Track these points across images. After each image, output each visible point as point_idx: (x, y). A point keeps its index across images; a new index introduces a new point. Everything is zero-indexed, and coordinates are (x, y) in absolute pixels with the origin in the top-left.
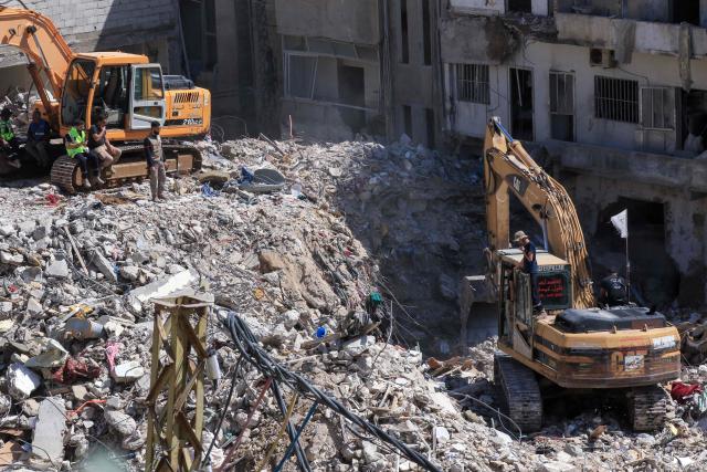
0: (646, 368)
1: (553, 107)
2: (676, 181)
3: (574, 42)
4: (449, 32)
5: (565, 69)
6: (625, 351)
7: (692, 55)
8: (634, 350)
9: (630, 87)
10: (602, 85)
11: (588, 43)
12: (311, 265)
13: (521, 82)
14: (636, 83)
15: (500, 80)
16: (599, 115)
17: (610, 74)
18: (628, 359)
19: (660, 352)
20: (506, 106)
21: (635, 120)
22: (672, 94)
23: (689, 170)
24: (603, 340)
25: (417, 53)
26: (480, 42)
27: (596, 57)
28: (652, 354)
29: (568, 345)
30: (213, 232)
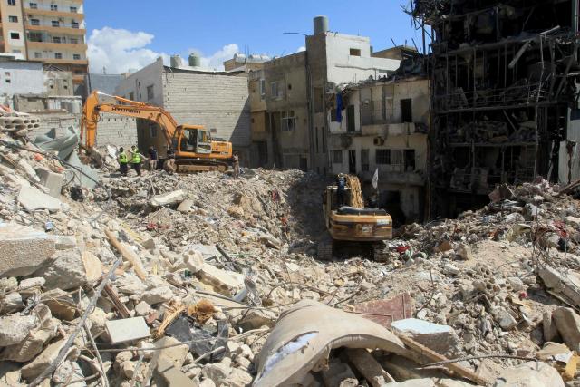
0: (373, 232)
1: (362, 161)
2: (403, 181)
3: (367, 135)
4: (329, 140)
5: (366, 148)
6: (363, 224)
7: (409, 134)
8: (367, 224)
9: (387, 152)
10: (379, 152)
11: (372, 135)
12: (255, 199)
13: (352, 155)
14: (389, 150)
15: (345, 155)
16: (377, 162)
17: (380, 148)
18: (364, 228)
19: (381, 226)
20: (347, 164)
21: (389, 163)
22: (403, 152)
23: (408, 177)
24: (353, 218)
25: (321, 150)
26: (339, 142)
27: (376, 142)
28: (376, 226)
29: (339, 220)
30: (220, 188)
